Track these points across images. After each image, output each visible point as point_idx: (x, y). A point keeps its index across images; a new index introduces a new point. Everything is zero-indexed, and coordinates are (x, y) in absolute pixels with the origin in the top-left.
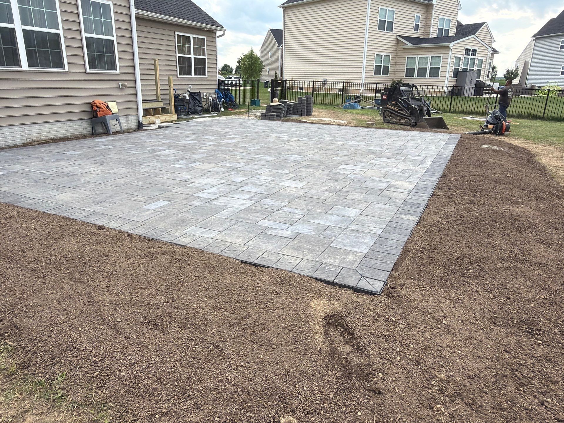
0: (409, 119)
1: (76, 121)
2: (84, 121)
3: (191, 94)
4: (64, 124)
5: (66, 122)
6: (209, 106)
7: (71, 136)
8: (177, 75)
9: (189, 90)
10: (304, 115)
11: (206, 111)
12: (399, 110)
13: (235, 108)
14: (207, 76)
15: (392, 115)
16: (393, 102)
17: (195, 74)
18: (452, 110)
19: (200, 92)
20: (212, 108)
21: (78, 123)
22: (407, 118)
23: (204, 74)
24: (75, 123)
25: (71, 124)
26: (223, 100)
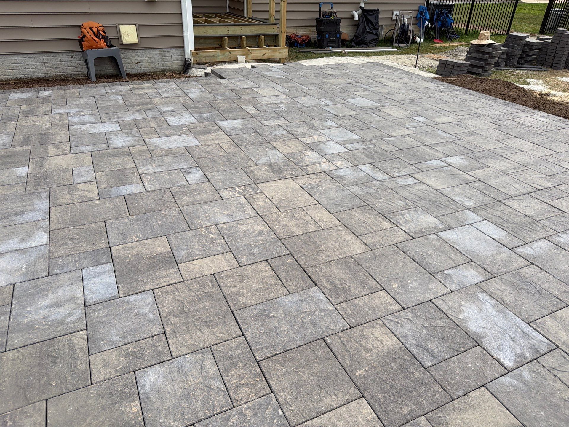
1: (61, 54)
3: (365, 13)
4: (38, 58)
6: (392, 34)
7: (52, 77)
9: (363, 5)
13: (450, 40)
19: (378, 10)
24: (58, 57)
25: (52, 58)
26: (428, 24)
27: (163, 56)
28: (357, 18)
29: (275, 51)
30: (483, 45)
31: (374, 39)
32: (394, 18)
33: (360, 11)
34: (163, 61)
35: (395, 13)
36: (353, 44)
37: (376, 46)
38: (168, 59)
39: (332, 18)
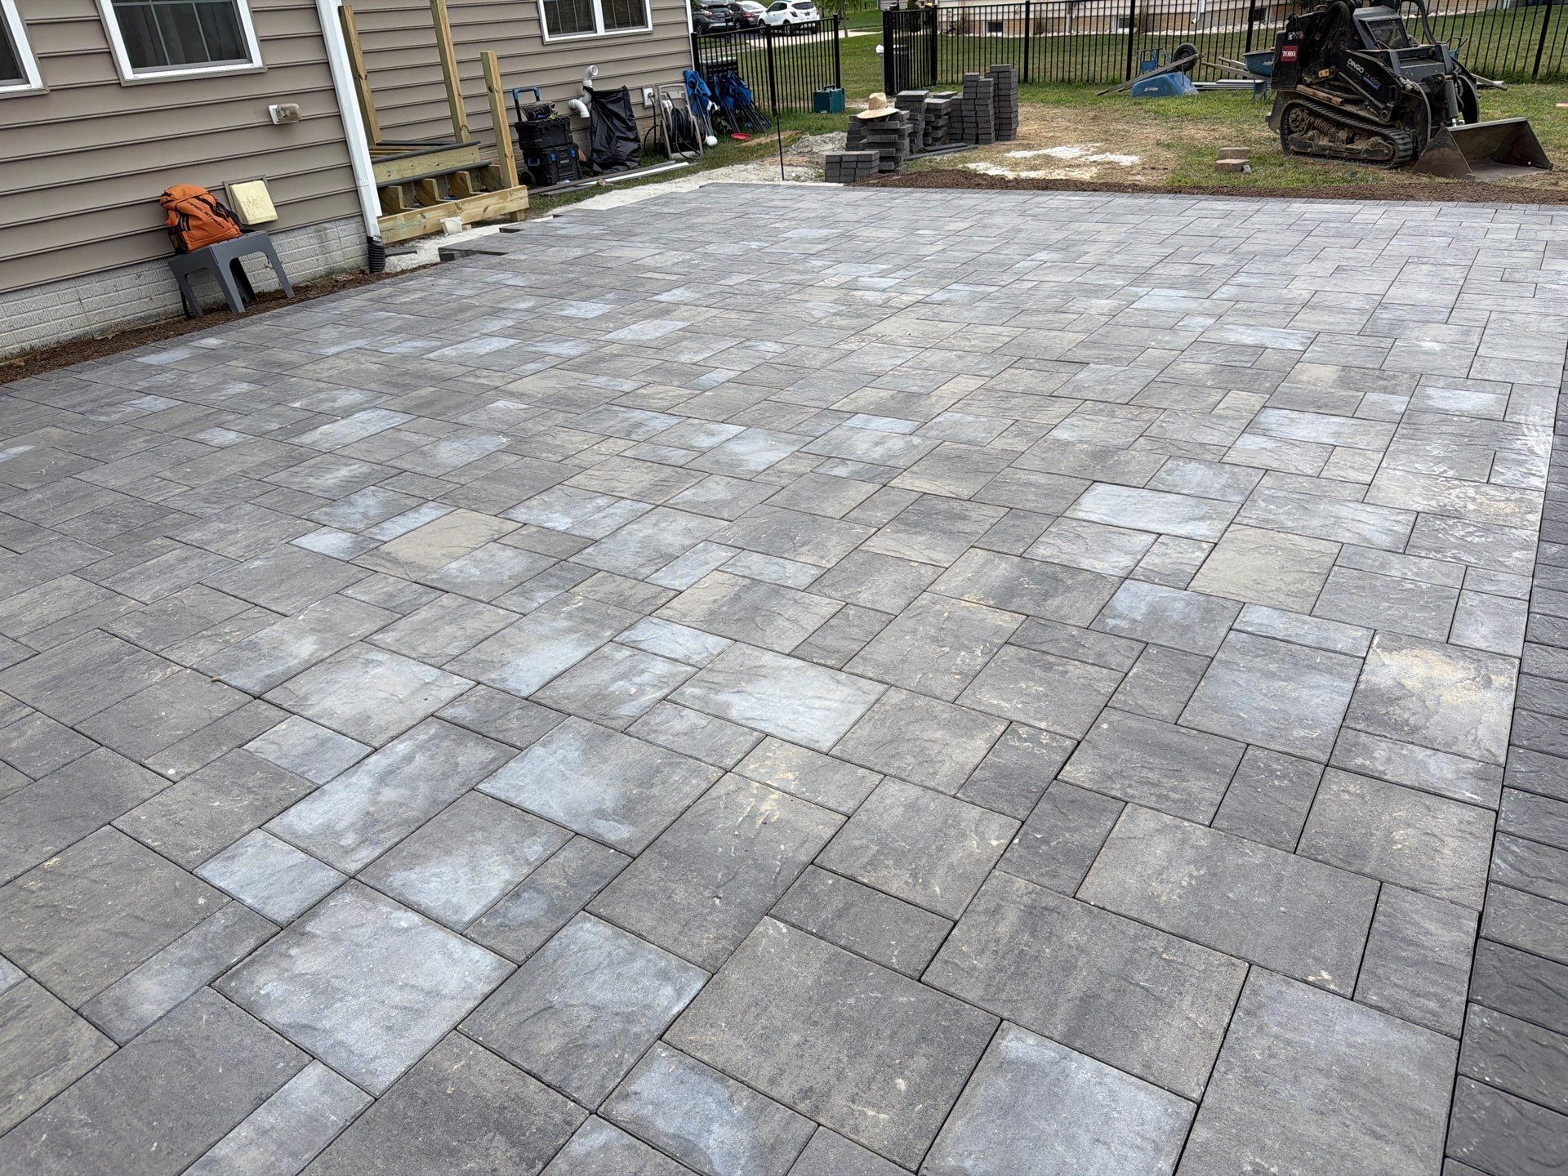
0: (1386, 138)
1: (114, 274)
2: (146, 267)
3: (598, 99)
4: (67, 292)
5: (72, 284)
6: (662, 133)
7: (102, 331)
8: (542, 37)
9: (589, 83)
10: (988, 142)
11: (656, 152)
12: (1346, 101)
13: (756, 131)
14: (650, 28)
15: (1318, 122)
16: (1324, 73)
17: (607, 26)
18: (1542, 70)
19: (625, 89)
20: (672, 140)
21: (125, 280)
22: (1377, 134)
23: (642, 22)
24: (110, 282)
25: (94, 286)
26: (713, 107)
27: (322, 240)
28: (585, 113)
29: (504, 198)
30: (883, 119)
31: (634, 151)
32: (648, 103)
33: (587, 96)
34: (325, 251)
35: (647, 91)
36: (596, 168)
37: (642, 165)
38: (334, 245)
39: (552, 117)
